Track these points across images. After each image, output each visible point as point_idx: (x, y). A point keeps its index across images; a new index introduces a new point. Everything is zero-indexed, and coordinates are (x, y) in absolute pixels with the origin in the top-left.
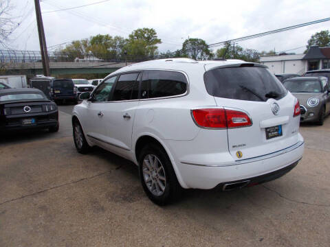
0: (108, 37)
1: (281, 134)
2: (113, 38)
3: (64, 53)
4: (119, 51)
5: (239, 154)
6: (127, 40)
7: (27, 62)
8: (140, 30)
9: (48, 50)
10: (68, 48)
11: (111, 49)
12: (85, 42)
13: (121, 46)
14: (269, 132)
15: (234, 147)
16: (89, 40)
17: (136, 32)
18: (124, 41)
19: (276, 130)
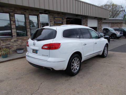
1: (37, 53)
19: (36, 51)
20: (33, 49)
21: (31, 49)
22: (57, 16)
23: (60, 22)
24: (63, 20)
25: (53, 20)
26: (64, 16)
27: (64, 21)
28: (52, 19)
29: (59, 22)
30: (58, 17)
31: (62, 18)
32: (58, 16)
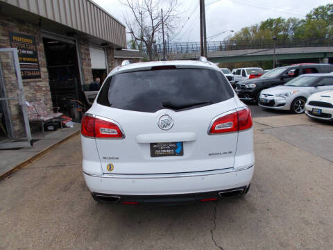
0: (279, 20)
1: (181, 154)
2: (286, 21)
3: (232, 41)
4: (291, 34)
5: (110, 167)
6: (303, 21)
7: (190, 52)
8: (322, 8)
9: (207, 40)
10: (237, 36)
11: (282, 33)
12: (254, 28)
13: (294, 29)
14: (157, 149)
15: (104, 158)
16: (260, 25)
17: (317, 10)
18: (299, 23)
19: (171, 148)
20: (152, 145)
21: (142, 144)
22: (16, 31)
23: (30, 50)
24: (34, 44)
25: (9, 43)
26: (35, 31)
27: (38, 47)
28: (6, 38)
29: (26, 49)
30: (21, 33)
31: (33, 38)
32: (20, 30)
